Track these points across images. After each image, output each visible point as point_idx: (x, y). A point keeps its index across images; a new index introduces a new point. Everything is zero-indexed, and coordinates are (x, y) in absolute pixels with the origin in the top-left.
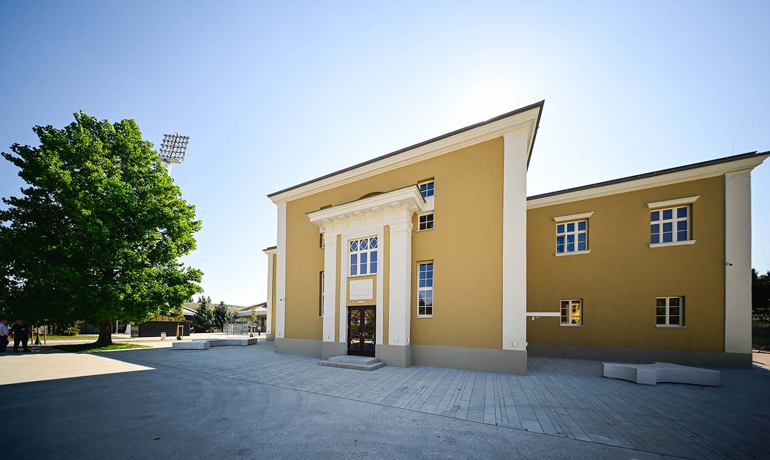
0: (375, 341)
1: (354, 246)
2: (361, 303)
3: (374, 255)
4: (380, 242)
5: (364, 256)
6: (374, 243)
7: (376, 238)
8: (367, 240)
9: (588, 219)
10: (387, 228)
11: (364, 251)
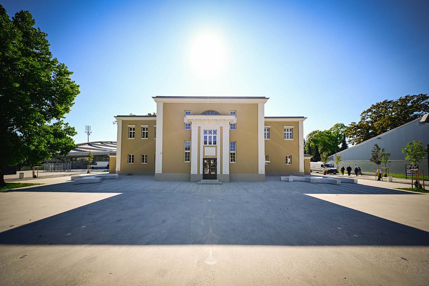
0: (216, 172)
1: (205, 132)
2: (210, 157)
3: (215, 137)
4: (218, 133)
5: (210, 137)
6: (215, 132)
7: (216, 131)
8: (212, 131)
9: (269, 128)
10: (221, 128)
11: (210, 135)
